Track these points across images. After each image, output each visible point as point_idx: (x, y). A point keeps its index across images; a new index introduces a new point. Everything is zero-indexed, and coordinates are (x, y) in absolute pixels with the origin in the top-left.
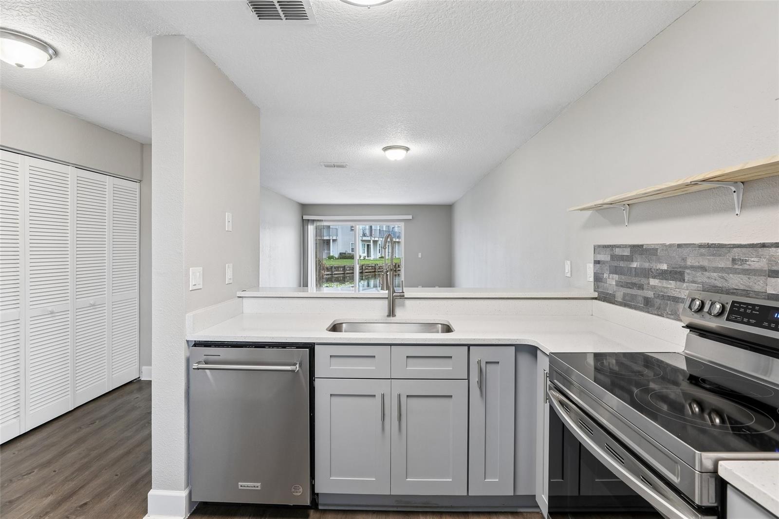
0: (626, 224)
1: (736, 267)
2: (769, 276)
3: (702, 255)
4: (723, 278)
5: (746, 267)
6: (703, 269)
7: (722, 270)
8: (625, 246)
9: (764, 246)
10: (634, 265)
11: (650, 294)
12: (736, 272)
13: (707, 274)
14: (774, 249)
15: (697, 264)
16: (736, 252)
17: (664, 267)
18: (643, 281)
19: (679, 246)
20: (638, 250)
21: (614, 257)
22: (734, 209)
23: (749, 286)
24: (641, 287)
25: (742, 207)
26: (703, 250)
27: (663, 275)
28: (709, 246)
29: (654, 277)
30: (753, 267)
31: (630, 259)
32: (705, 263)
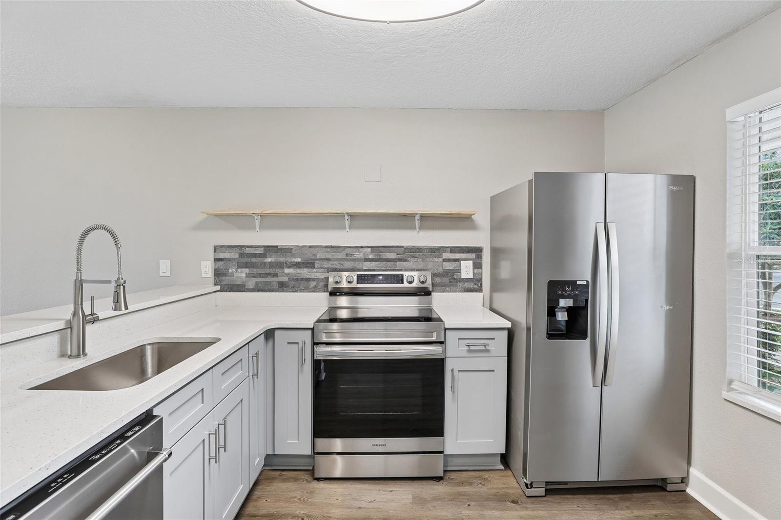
0: (257, 230)
1: (348, 258)
2: (364, 261)
3: (328, 252)
4: (340, 264)
5: (353, 257)
6: (328, 260)
7: (340, 260)
8: (259, 247)
9: (362, 247)
10: (269, 260)
11: (285, 279)
12: (348, 260)
13: (331, 262)
14: (366, 249)
15: (324, 257)
16: (348, 251)
17: (299, 260)
18: (278, 271)
19: (310, 247)
20: (271, 249)
21: (242, 255)
22: (345, 228)
23: (354, 267)
24: (276, 275)
25: (350, 228)
26: (328, 249)
27: (297, 265)
28: (332, 247)
29: (289, 267)
30: (357, 258)
31: (263, 256)
32: (329, 256)
